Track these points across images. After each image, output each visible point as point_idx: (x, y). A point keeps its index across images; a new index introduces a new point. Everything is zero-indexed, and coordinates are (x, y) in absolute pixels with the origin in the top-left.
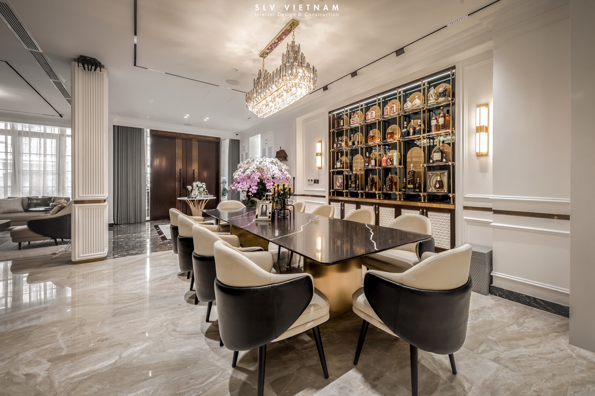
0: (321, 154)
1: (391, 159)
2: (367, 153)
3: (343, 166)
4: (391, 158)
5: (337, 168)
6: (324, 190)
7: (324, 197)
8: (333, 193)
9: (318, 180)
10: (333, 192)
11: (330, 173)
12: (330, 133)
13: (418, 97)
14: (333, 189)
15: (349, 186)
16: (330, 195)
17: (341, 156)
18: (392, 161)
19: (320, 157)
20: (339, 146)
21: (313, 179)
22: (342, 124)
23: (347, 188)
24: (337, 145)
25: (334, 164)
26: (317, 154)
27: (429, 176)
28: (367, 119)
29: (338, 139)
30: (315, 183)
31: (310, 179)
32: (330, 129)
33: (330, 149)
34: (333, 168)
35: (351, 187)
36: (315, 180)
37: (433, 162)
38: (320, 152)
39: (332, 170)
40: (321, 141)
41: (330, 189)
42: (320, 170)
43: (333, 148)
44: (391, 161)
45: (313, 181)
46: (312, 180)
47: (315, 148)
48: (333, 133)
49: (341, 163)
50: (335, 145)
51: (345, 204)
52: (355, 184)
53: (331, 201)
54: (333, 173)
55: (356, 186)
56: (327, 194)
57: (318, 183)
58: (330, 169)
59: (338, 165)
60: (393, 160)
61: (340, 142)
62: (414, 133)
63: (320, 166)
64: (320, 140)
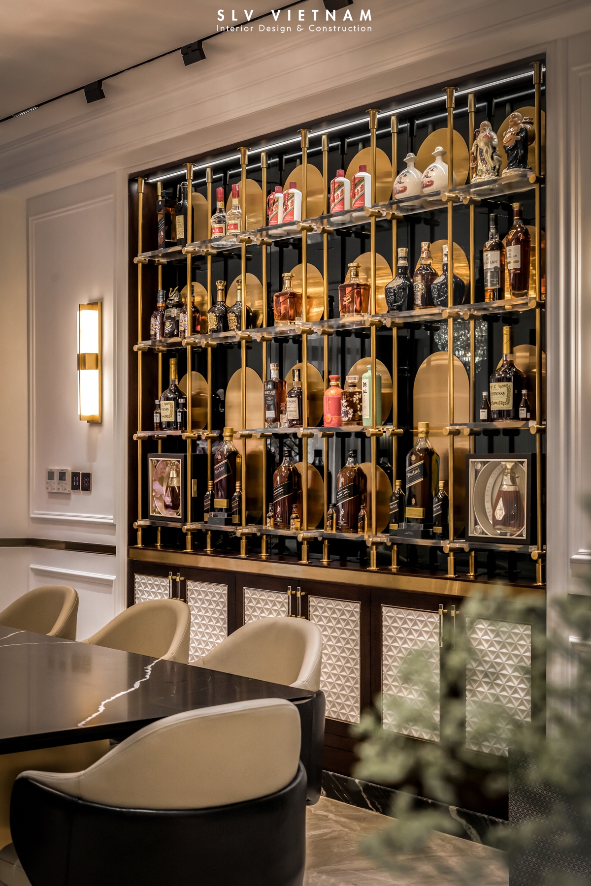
0: (98, 361)
1: (355, 398)
2: (272, 365)
3: (184, 415)
4: (352, 394)
5: (160, 426)
6: (108, 518)
7: (110, 550)
8: (149, 535)
9: (87, 476)
10: (145, 529)
11: (132, 445)
12: (133, 268)
13: (443, 154)
14: (145, 515)
15: (207, 503)
16: (132, 541)
17: (181, 372)
18: (355, 407)
19: (96, 373)
20: (168, 326)
21: (69, 468)
22: (180, 235)
23: (198, 516)
24: (163, 324)
25: (150, 408)
26: (82, 361)
27: (477, 472)
28: (272, 223)
29: (166, 297)
30: (75, 487)
31: (57, 467)
32: (133, 253)
33: (133, 340)
34: (148, 425)
35: (212, 509)
36: (75, 475)
37: (490, 419)
38: (96, 350)
39: (140, 434)
40: (96, 304)
41: (132, 516)
42: (96, 430)
43: (146, 336)
44: (351, 405)
45: (69, 478)
46: (62, 475)
47: (71, 331)
48: (150, 267)
49: (177, 405)
50: (155, 324)
51: (190, 585)
52: (229, 496)
53: (136, 567)
54: (150, 446)
55: (230, 504)
56: (120, 540)
57: (87, 488)
58: (132, 429)
59: (166, 411)
60: (361, 400)
61: (174, 312)
62: (428, 301)
63: (96, 412)
64: (95, 295)
